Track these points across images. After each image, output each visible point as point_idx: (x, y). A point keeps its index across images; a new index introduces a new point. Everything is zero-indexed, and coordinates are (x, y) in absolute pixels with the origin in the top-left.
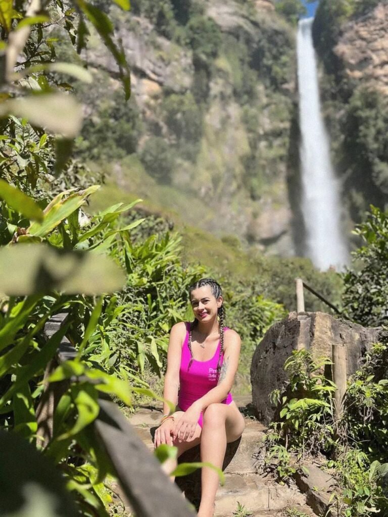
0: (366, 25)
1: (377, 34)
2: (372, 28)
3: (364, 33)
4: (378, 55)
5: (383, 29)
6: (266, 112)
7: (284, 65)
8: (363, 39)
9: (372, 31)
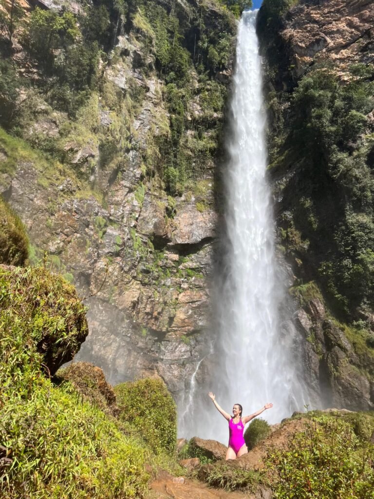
0: (319, 8)
1: (332, 17)
2: (326, 10)
3: (316, 15)
4: (332, 38)
5: (338, 11)
6: (197, 98)
7: (222, 49)
8: (315, 22)
9: (325, 14)
